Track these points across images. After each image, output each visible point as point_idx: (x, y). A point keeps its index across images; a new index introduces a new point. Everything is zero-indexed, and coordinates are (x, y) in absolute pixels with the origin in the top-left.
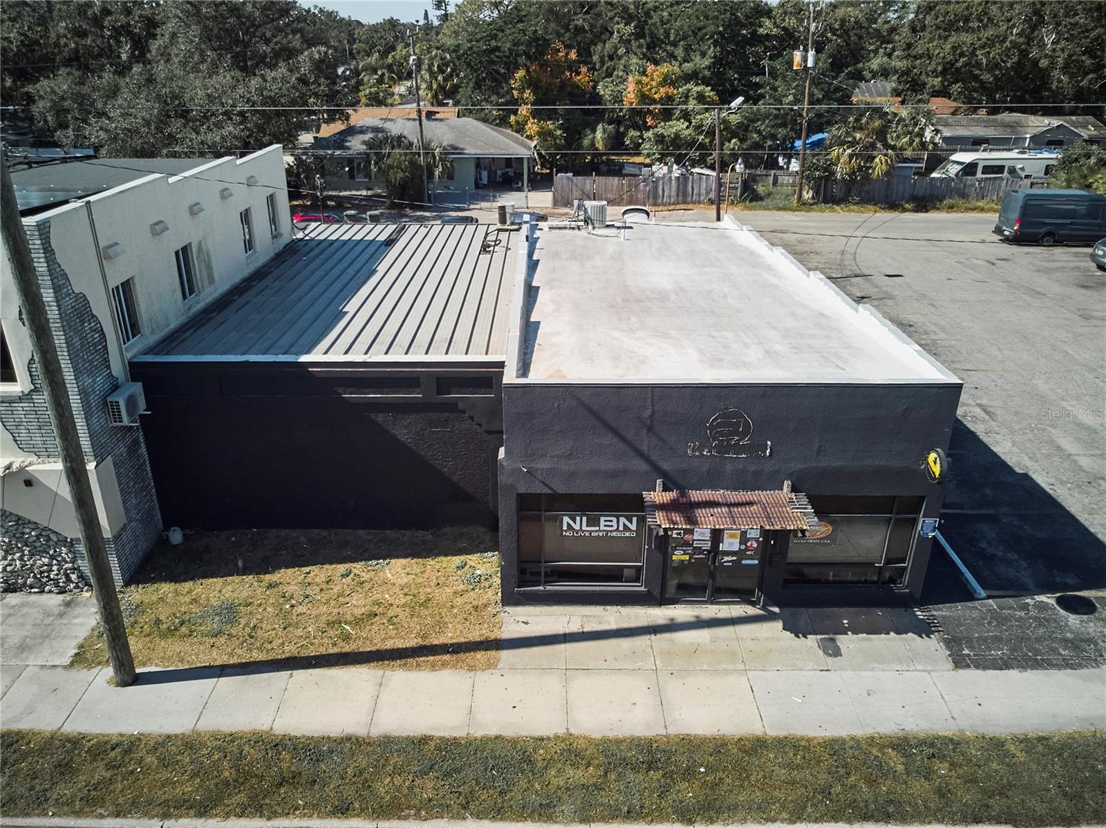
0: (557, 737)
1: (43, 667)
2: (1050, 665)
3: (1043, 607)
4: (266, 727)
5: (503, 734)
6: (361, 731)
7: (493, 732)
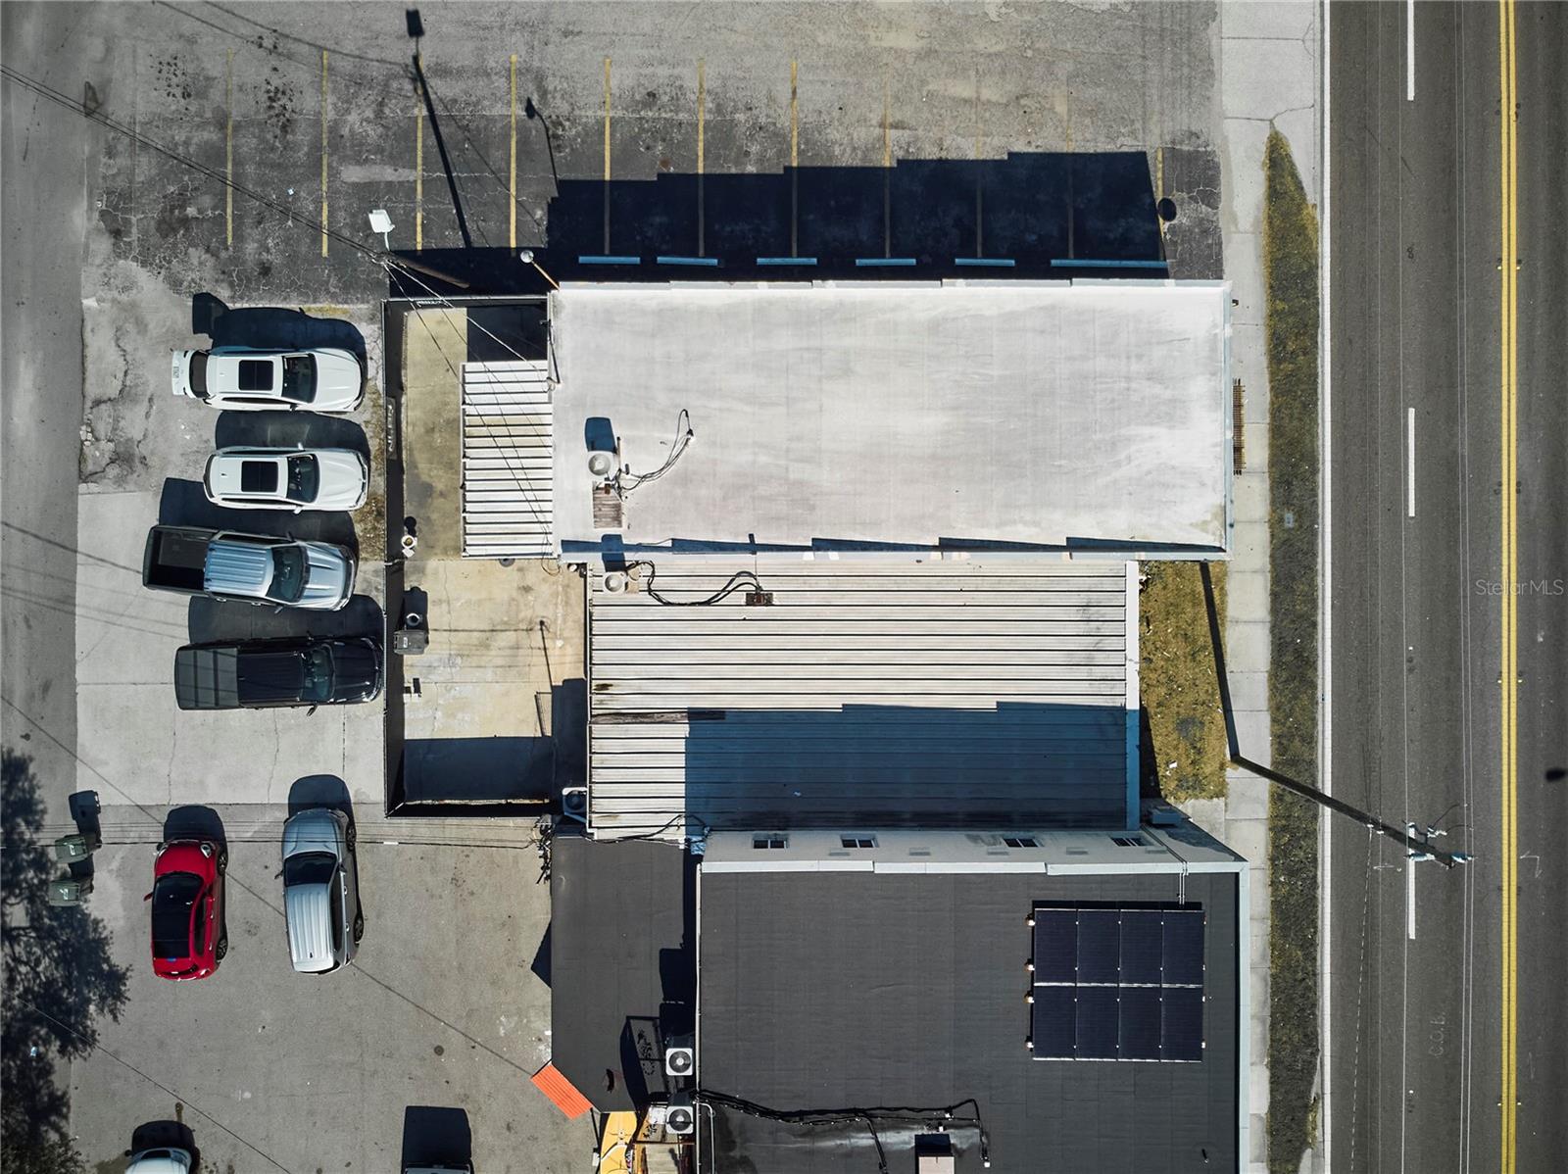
0: (1270, 527)
1: (1226, 811)
2: (1220, 253)
3: (1171, 229)
4: (1266, 675)
5: (1268, 554)
6: (1268, 625)
7: (1268, 559)
